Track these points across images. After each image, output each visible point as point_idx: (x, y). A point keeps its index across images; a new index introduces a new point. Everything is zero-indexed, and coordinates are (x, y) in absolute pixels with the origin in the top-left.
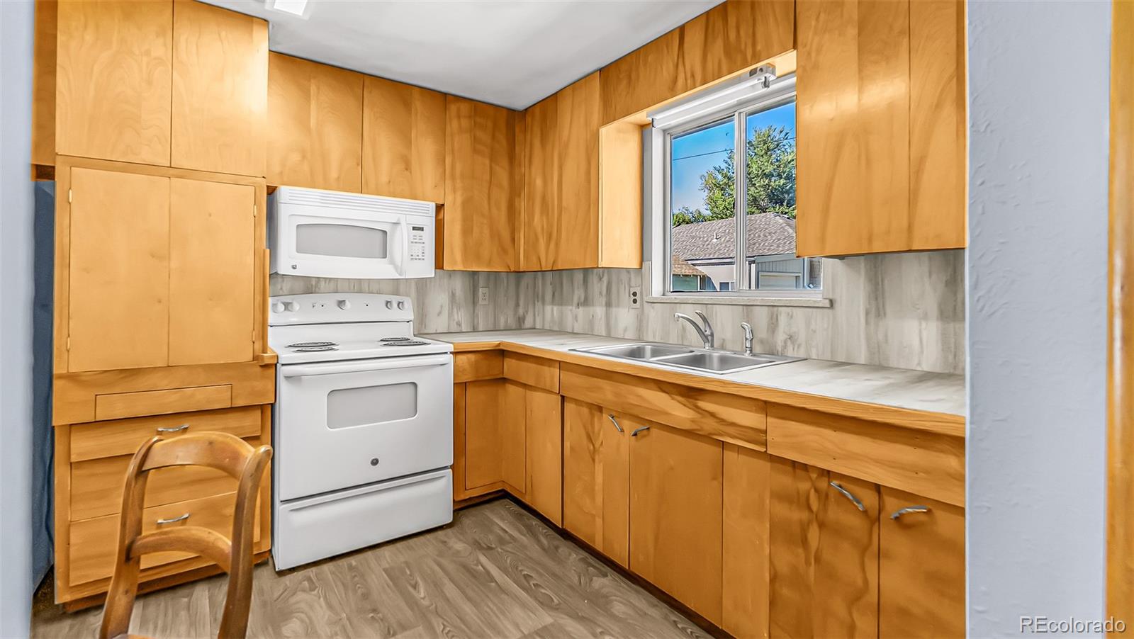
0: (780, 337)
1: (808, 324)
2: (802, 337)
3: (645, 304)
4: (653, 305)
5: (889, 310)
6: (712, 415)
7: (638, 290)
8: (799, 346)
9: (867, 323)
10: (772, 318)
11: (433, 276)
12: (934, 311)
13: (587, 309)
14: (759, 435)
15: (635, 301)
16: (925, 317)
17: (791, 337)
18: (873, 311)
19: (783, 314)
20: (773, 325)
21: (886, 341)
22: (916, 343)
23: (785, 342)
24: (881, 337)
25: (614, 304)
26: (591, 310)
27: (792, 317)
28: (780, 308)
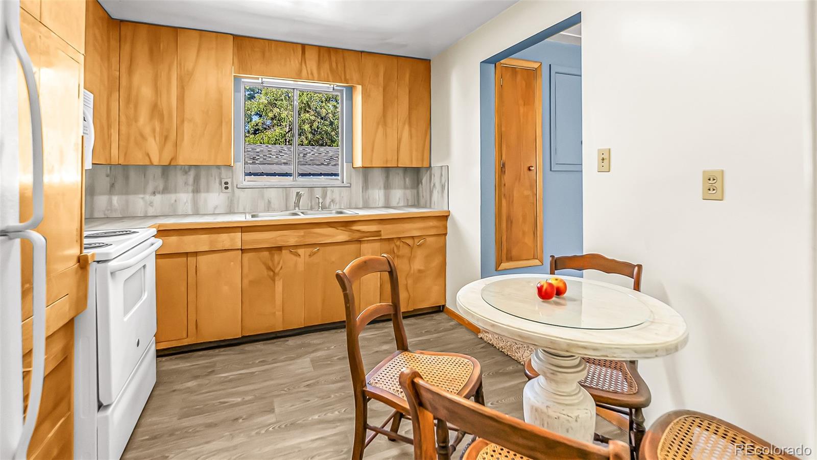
0: (328, 200)
1: (340, 194)
2: (337, 200)
3: (235, 189)
4: (243, 190)
5: (370, 187)
6: (358, 231)
7: (229, 181)
8: (336, 204)
9: (362, 192)
10: (324, 192)
11: (91, 168)
12: (382, 186)
13: (167, 196)
14: (378, 233)
15: (226, 188)
16: (380, 189)
17: (332, 201)
18: (365, 187)
19: (329, 190)
20: (324, 196)
21: (369, 198)
22: (378, 199)
23: (330, 203)
24: (367, 197)
25: (202, 190)
26: (173, 197)
27: (333, 192)
28: (328, 188)
